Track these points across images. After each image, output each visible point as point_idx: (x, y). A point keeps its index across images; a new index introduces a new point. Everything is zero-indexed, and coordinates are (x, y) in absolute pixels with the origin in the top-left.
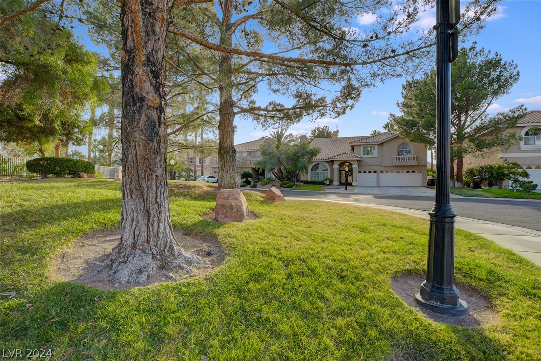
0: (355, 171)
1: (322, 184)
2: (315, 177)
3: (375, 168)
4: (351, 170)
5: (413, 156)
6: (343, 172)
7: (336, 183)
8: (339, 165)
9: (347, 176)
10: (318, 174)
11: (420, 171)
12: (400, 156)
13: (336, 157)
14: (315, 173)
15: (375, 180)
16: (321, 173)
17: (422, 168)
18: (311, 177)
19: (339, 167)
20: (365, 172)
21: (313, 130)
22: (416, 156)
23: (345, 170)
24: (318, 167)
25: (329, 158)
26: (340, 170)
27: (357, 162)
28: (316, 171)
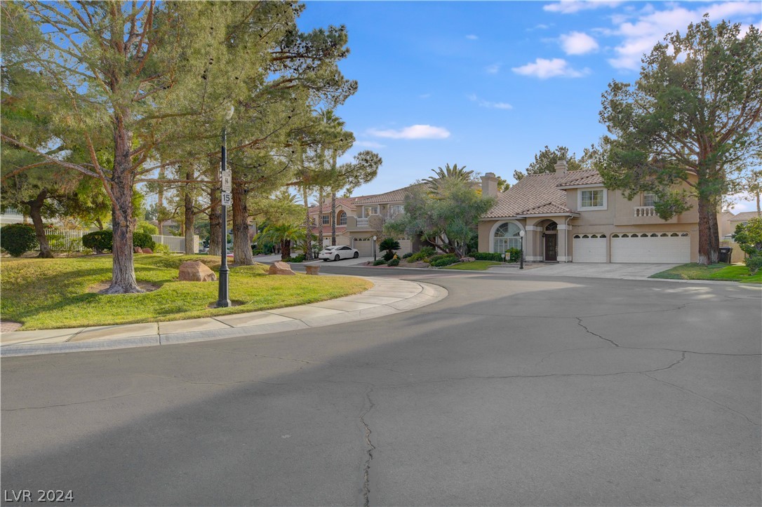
0: (561, 236)
2: (501, 246)
3: (602, 229)
7: (531, 257)
10: (506, 242)
12: (645, 208)
15: (606, 251)
16: (511, 240)
17: (688, 228)
18: (495, 247)
19: (539, 229)
20: (586, 237)
24: (506, 230)
25: (518, 214)
26: (545, 234)
27: (566, 221)
28: (504, 236)
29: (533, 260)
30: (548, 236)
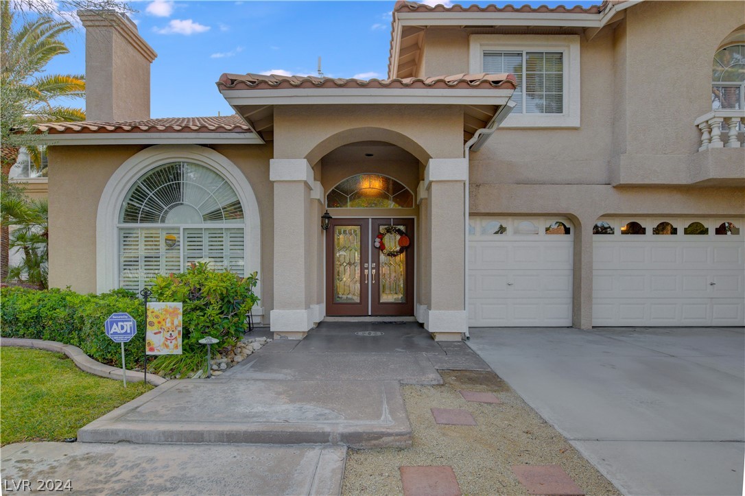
3: (567, 200)
7: (295, 312)
10: (170, 244)
14: (151, 239)
16: (195, 236)
24: (174, 194)
26: (326, 216)
27: (465, 142)
28: (163, 221)
29: (305, 327)
30: (337, 228)
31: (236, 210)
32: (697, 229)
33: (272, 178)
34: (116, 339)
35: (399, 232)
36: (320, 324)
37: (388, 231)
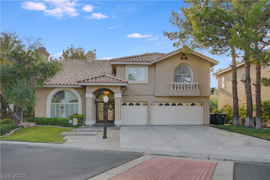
0: (118, 104)
1: (65, 124)
2: (58, 111)
3: (145, 99)
4: (112, 102)
5: (195, 83)
6: (101, 105)
7: (90, 121)
8: (95, 93)
9: (106, 110)
10: (62, 107)
11: (200, 104)
12: (179, 83)
13: (90, 81)
14: (57, 106)
15: (145, 116)
16: (67, 106)
17: (203, 100)
18: (52, 112)
19: (94, 97)
20: (131, 104)
21: (65, 52)
22: (197, 83)
23: (103, 102)
24: (63, 97)
25: (80, 82)
26: (96, 101)
27: (121, 90)
28: (60, 103)
29: (92, 124)
30: (99, 103)
31: (77, 101)
32: (174, 105)
33: (86, 97)
34: (70, 123)
35: (112, 104)
36: (94, 125)
37: (110, 104)
